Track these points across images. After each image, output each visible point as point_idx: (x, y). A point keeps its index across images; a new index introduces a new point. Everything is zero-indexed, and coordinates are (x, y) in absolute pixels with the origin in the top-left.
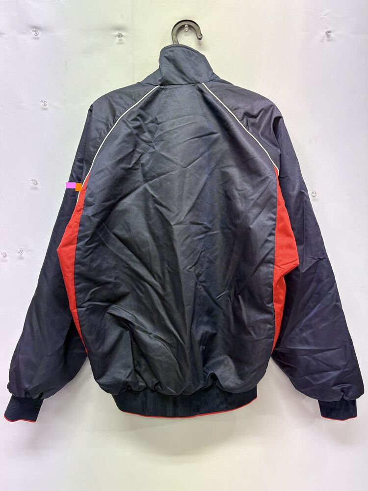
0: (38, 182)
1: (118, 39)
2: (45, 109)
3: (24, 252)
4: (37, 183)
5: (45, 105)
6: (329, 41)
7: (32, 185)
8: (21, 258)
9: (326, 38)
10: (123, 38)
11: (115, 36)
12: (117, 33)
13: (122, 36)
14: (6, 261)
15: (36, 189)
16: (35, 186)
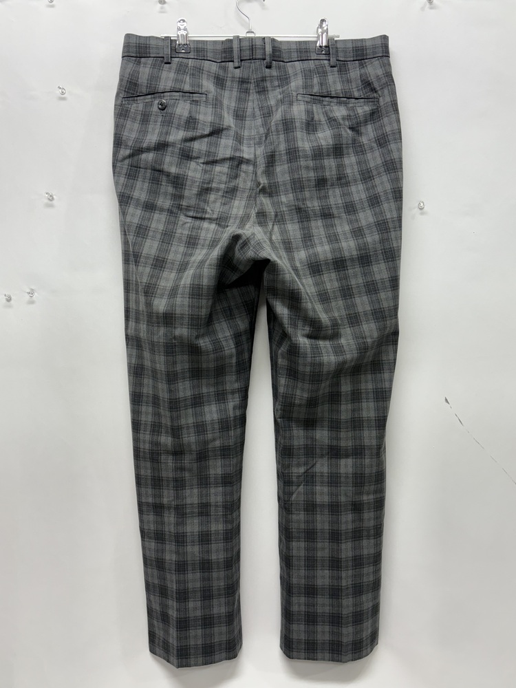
0: (54, 197)
2: (64, 99)
3: (36, 294)
4: (53, 199)
5: (63, 94)
6: (431, 8)
7: (46, 201)
8: (32, 302)
9: (428, 5)
14: (10, 307)
15: (51, 206)
16: (51, 202)
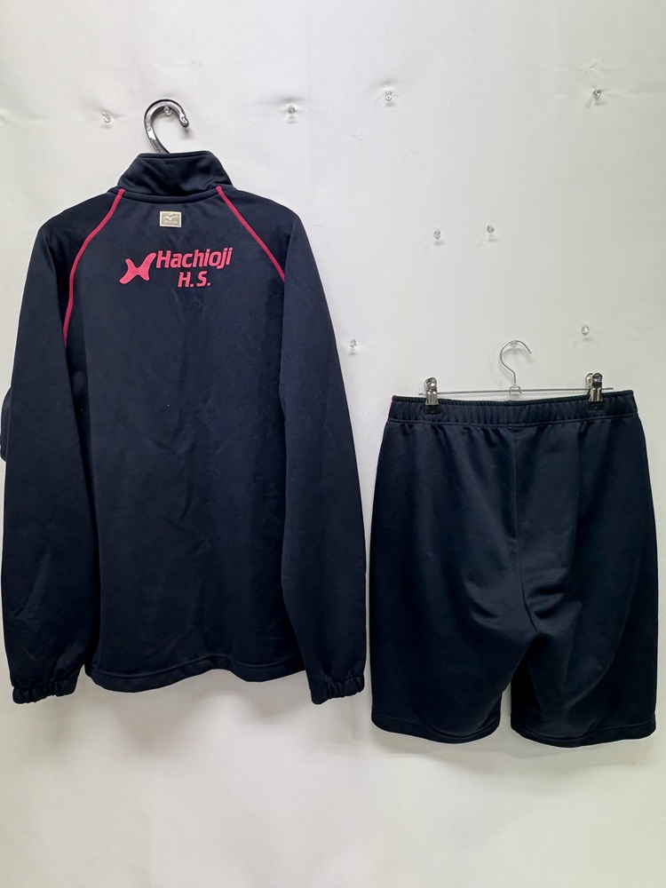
1: (289, 115)
10: (295, 115)
11: (285, 111)
12: (288, 106)
13: (294, 111)
